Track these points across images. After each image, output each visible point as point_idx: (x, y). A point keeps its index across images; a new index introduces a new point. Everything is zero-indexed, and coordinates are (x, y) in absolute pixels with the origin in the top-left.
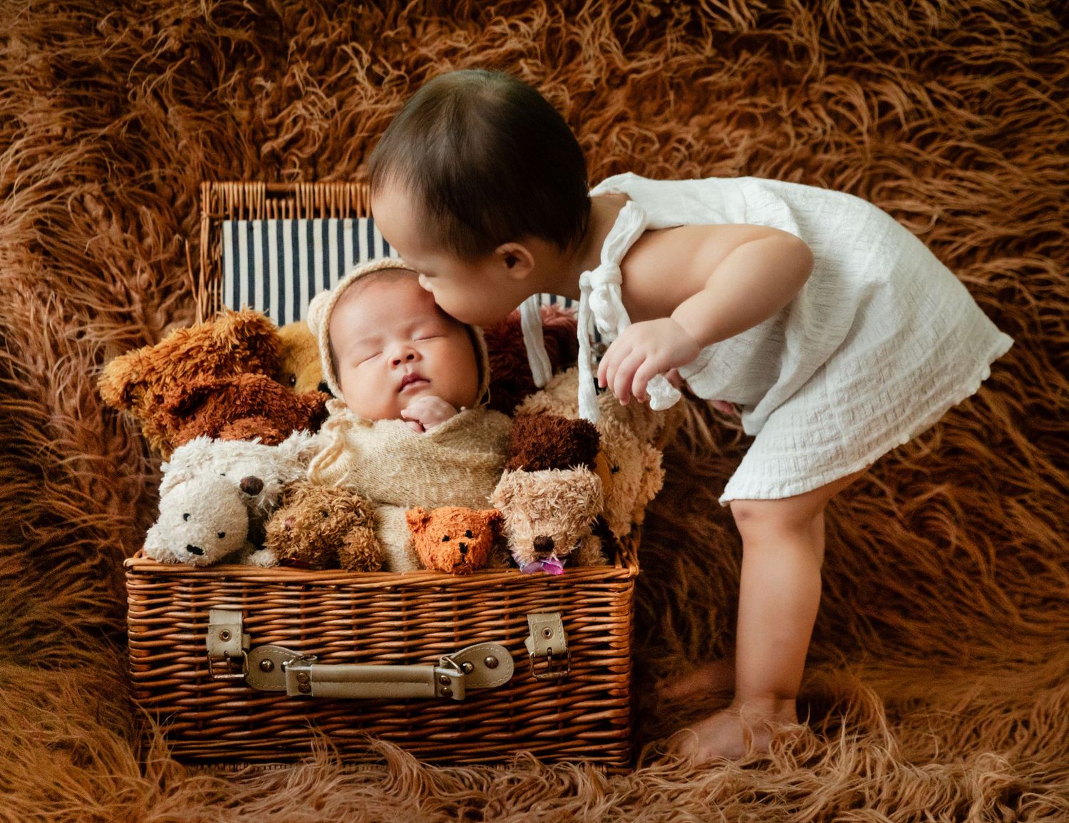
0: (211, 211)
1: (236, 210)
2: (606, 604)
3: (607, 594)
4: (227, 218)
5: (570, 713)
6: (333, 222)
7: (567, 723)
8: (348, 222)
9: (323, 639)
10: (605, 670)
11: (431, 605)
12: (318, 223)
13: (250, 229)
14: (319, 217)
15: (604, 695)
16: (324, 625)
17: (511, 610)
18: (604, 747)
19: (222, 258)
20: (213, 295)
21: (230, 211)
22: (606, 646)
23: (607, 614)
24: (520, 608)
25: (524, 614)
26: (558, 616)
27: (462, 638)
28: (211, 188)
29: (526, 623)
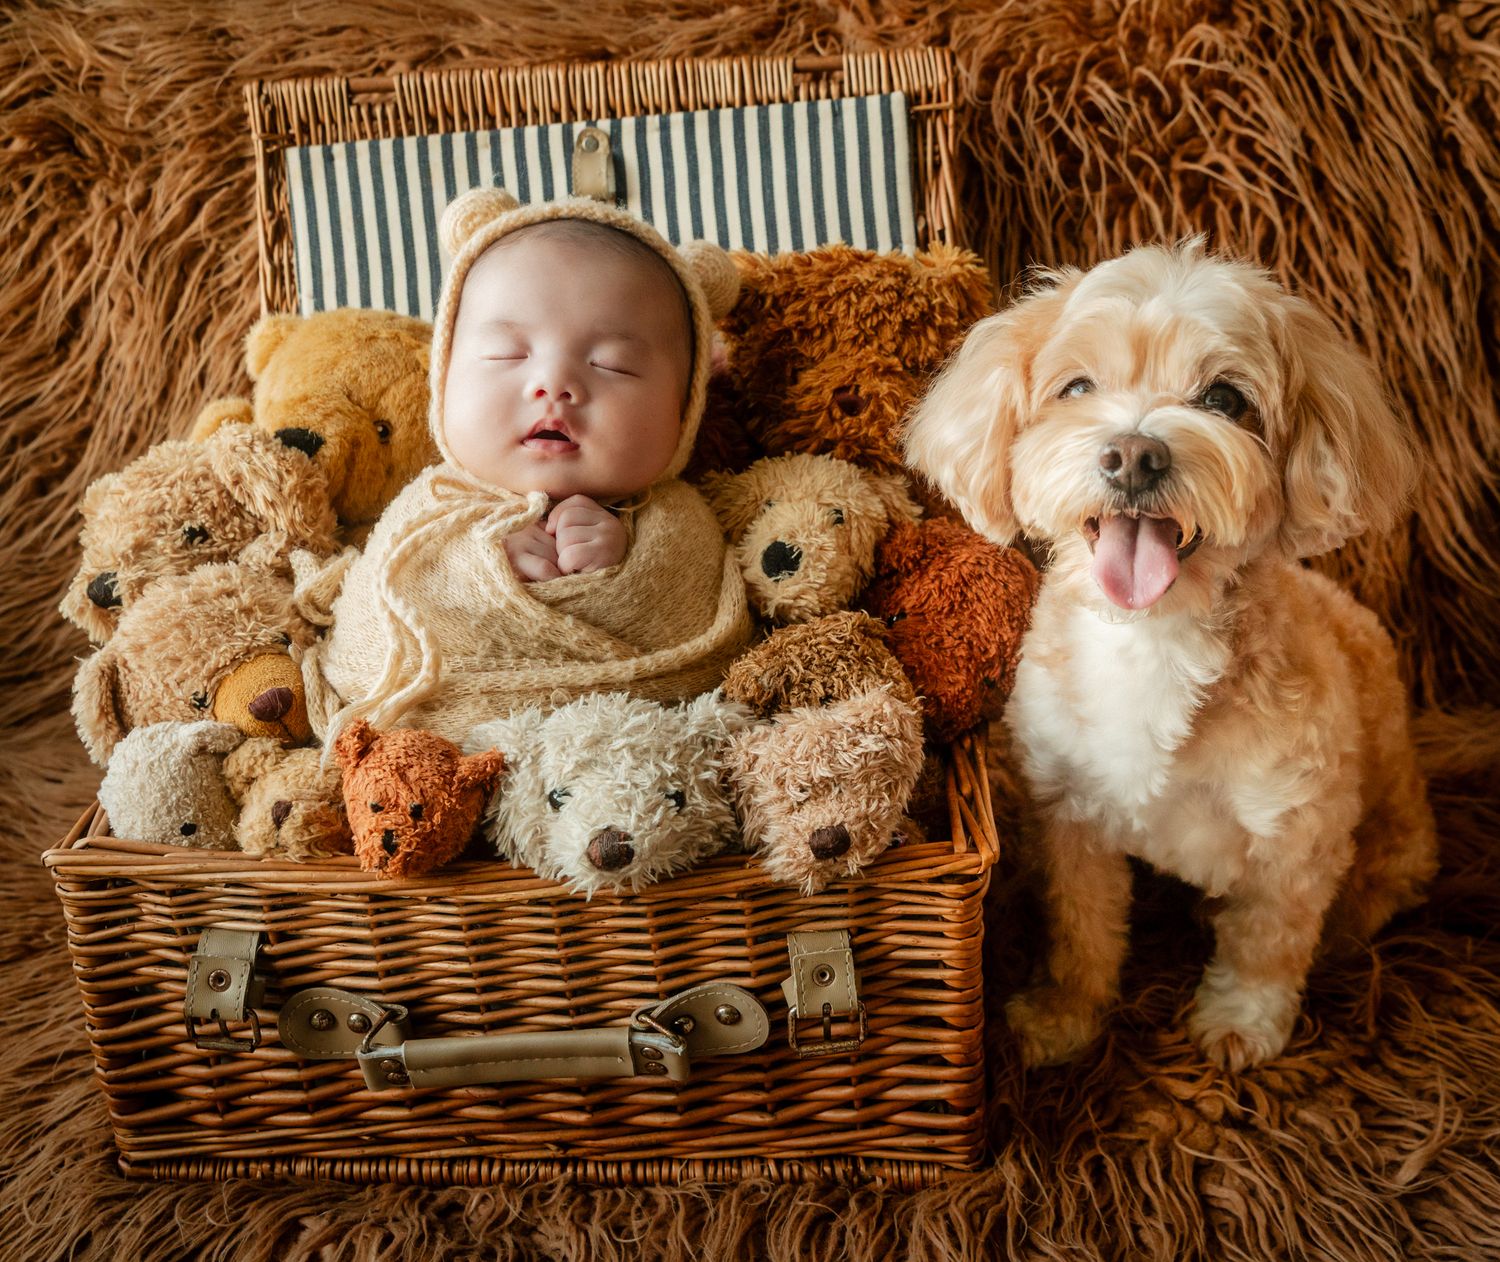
0: (264, 130)
1: (304, 128)
2: (935, 918)
3: (938, 901)
4: (291, 142)
5: (876, 1085)
6: (459, 139)
7: (868, 1101)
8: (483, 137)
9: (418, 976)
10: (938, 1023)
11: (608, 923)
12: (435, 142)
13: (329, 159)
14: (437, 132)
15: (938, 1061)
16: (419, 954)
17: (759, 930)
18: (939, 1141)
19: (290, 206)
20: (282, 267)
21: (295, 130)
22: (940, 985)
23: (940, 935)
24: (774, 927)
25: (781, 935)
26: (844, 939)
27: (668, 976)
28: (260, 92)
29: (785, 950)
